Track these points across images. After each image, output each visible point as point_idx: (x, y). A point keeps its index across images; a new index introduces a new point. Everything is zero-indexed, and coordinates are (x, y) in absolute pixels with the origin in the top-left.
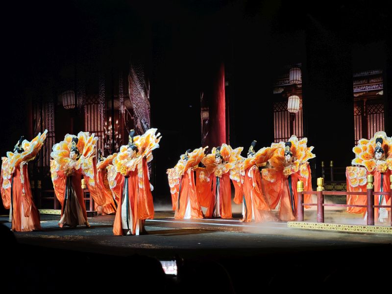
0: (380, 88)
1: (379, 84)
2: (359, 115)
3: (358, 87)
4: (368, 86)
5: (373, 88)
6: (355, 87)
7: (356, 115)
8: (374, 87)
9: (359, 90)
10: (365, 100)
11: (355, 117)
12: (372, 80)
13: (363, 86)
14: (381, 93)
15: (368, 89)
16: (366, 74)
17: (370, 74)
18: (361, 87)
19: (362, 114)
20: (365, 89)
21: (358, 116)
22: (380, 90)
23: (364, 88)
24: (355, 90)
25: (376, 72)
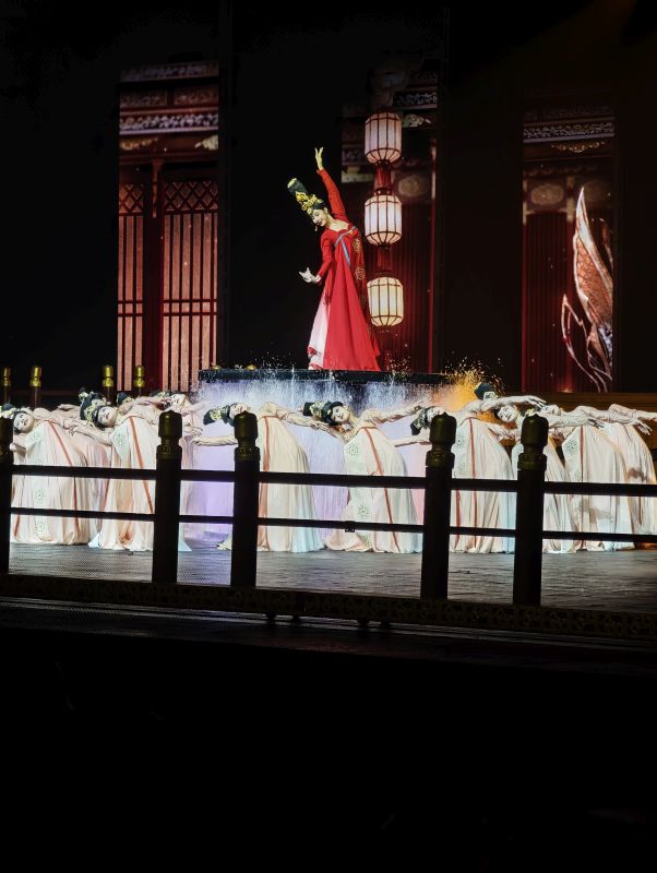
0: (207, 127)
1: (205, 113)
2: (135, 215)
3: (136, 118)
4: (169, 116)
5: (186, 125)
6: (125, 118)
7: (125, 215)
8: (190, 121)
9: (135, 129)
10: (157, 164)
11: (121, 219)
12: (184, 98)
13: (153, 116)
14: (211, 144)
15: (168, 125)
16: (164, 74)
17: (176, 74)
18: (144, 117)
19: (146, 212)
20: (157, 126)
21: (131, 219)
22: (208, 135)
23: (154, 122)
24: (125, 128)
25: (198, 69)
